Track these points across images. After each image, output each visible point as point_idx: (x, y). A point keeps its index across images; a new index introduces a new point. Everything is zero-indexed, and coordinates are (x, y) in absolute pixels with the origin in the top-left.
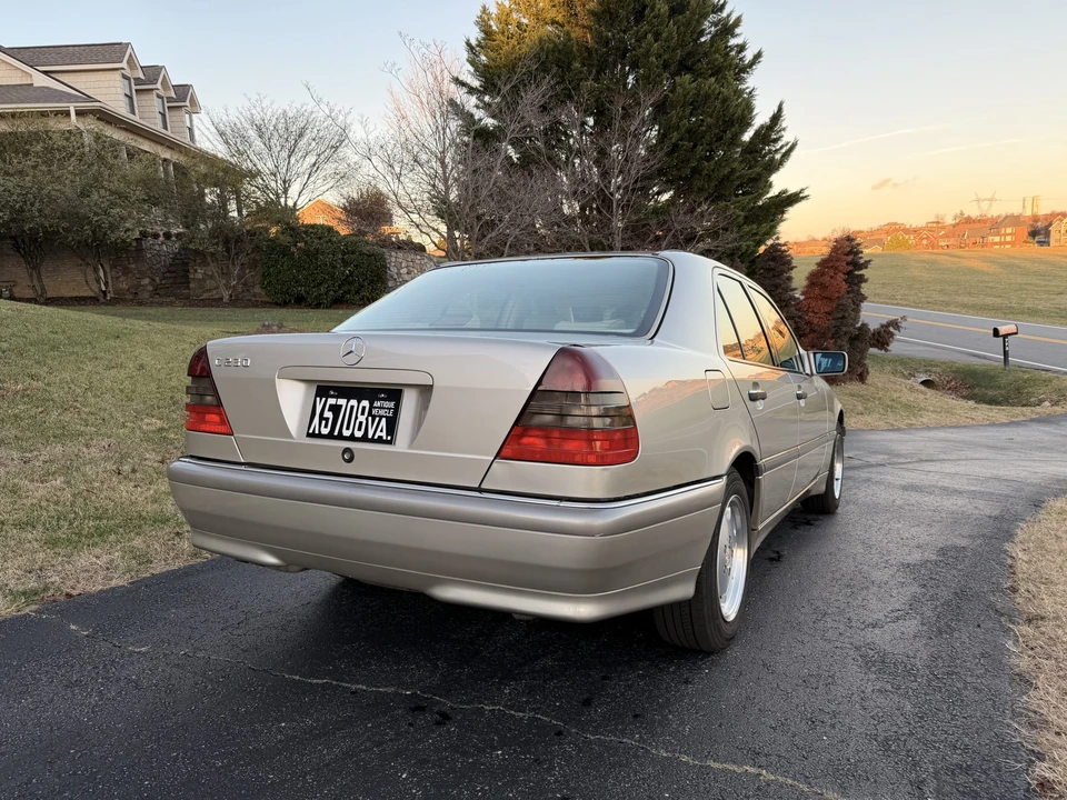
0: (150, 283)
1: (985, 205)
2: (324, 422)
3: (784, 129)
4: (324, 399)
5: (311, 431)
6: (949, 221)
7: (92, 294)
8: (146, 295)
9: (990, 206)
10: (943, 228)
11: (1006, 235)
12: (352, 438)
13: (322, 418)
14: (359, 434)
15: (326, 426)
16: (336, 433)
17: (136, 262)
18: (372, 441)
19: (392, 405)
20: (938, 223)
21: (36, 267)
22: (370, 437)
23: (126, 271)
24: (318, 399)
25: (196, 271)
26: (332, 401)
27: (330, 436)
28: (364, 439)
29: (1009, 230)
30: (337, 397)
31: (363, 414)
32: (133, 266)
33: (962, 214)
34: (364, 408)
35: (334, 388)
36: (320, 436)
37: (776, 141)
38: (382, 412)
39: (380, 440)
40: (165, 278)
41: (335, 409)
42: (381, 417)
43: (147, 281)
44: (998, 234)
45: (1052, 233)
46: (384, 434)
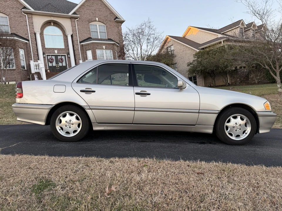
0: (239, 80)
7: (224, 84)
8: (238, 83)
17: (236, 75)
21: (214, 79)
23: (234, 77)
25: (251, 76)
32: (235, 76)
40: (244, 78)
43: (238, 80)
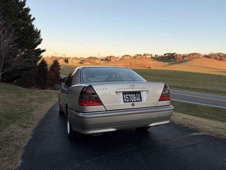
1: (56, 54)
2: (127, 99)
3: (41, 36)
4: (125, 95)
5: (125, 101)
6: (50, 57)
9: (57, 55)
10: (49, 58)
11: (61, 61)
12: (134, 101)
13: (126, 99)
14: (135, 100)
15: (128, 100)
16: (130, 101)
18: (138, 101)
19: (139, 94)
20: (48, 57)
22: (137, 101)
24: (124, 95)
26: (127, 95)
27: (129, 102)
28: (136, 101)
29: (61, 60)
30: (128, 94)
31: (134, 97)
33: (52, 56)
34: (134, 96)
35: (127, 93)
36: (127, 102)
37: (39, 38)
38: (138, 96)
39: (139, 101)
41: (129, 97)
42: (138, 97)
44: (60, 60)
45: (69, 61)
46: (140, 100)
